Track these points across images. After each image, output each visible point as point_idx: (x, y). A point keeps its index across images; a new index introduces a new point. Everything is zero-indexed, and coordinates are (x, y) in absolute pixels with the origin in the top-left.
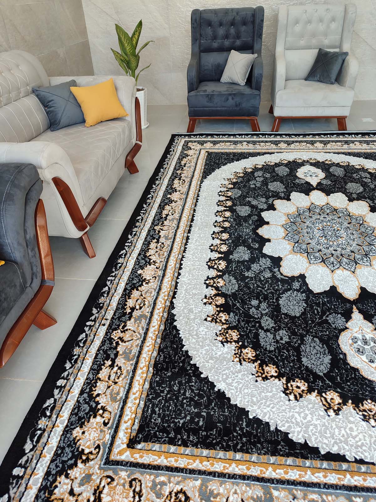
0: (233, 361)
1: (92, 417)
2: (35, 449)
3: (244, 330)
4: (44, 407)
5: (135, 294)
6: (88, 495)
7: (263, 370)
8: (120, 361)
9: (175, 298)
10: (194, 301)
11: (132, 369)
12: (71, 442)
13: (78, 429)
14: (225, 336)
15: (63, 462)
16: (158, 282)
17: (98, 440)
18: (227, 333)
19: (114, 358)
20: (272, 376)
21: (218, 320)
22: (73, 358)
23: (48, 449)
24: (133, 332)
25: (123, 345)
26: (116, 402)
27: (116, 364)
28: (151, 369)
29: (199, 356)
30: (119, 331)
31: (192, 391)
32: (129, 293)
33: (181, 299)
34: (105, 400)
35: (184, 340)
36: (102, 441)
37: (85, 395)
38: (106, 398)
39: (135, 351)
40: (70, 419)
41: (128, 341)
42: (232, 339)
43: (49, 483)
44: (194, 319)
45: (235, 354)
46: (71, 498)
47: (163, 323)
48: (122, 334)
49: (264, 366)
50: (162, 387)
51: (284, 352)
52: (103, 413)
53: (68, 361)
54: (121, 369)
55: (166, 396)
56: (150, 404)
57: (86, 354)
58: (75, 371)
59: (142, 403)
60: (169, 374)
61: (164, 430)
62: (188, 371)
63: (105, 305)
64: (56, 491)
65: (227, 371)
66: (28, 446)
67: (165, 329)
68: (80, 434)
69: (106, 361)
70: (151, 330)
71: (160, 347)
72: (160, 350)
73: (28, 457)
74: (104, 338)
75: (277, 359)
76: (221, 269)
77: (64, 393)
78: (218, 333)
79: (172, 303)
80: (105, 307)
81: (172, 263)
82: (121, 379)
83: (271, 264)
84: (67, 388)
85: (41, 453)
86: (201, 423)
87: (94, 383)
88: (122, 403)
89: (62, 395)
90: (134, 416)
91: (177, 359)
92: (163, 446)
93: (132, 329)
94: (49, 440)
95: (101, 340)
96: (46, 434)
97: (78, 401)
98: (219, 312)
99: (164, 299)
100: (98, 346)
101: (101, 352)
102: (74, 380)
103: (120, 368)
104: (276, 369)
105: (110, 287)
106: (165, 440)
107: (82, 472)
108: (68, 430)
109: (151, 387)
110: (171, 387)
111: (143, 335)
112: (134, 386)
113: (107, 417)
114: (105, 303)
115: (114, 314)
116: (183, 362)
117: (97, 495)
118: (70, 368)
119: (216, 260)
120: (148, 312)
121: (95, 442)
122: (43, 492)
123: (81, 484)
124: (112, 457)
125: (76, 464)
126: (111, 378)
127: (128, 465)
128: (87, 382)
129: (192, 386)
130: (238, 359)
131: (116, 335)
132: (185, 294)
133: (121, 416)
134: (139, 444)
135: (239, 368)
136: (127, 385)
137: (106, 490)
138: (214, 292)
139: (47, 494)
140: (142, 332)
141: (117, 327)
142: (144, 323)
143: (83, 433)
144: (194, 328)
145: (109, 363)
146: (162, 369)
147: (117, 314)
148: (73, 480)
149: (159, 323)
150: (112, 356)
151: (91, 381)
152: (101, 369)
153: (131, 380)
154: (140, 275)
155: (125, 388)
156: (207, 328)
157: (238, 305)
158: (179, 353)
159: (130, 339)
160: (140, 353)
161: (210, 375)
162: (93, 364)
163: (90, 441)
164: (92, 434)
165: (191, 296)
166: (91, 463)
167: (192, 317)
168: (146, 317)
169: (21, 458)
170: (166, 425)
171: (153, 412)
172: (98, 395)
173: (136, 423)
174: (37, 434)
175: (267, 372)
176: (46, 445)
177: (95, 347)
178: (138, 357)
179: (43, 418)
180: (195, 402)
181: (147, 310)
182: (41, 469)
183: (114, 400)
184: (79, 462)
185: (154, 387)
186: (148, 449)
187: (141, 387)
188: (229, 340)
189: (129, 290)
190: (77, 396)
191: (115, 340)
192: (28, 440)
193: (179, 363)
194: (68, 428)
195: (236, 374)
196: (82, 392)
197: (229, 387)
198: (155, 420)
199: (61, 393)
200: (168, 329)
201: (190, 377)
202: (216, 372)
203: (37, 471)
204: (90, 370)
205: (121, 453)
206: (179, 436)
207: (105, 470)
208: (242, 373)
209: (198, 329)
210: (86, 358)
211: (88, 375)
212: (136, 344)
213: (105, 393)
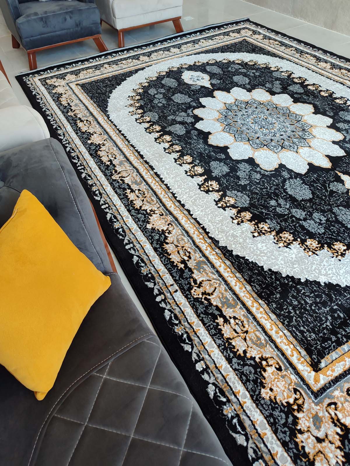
0: (310, 256)
1: (263, 372)
2: (249, 435)
3: (290, 229)
4: (212, 398)
5: (170, 248)
6: (332, 430)
7: (335, 249)
8: (228, 312)
9: (209, 233)
10: (227, 227)
11: (246, 312)
12: (271, 404)
13: (263, 390)
14: (282, 240)
15: (285, 425)
16: (178, 227)
17: (289, 385)
18: (281, 237)
19: (220, 313)
20: (345, 250)
21: (264, 232)
22: (183, 338)
23: (260, 427)
24: (209, 282)
25: (213, 298)
26: (266, 346)
27: (228, 317)
28: (260, 301)
29: (282, 267)
30: (195, 288)
31: (308, 296)
32: (162, 250)
33: (216, 231)
34: (255, 352)
35: (257, 262)
36: (293, 384)
37: (235, 360)
38: (254, 349)
39: (229, 295)
40: (247, 389)
41: (214, 291)
42: (289, 240)
43: (295, 451)
44: (245, 241)
45: (305, 250)
46: (324, 444)
47: (224, 258)
48: (201, 289)
49: (332, 246)
50: (286, 309)
51: (332, 229)
52: (267, 362)
53: (182, 345)
54: (237, 319)
55: (296, 313)
56: (292, 328)
57: (192, 327)
58: (200, 348)
59: (286, 332)
60: (278, 296)
61: (324, 340)
62: (288, 284)
63: (153, 273)
64: (307, 450)
65: (314, 267)
66: (241, 440)
67: (232, 263)
68: (270, 392)
69: (216, 321)
70: (221, 270)
71: (245, 280)
72: (249, 282)
73: (251, 447)
74: (189, 302)
75: (334, 236)
76: (217, 189)
77: (214, 372)
78: (275, 241)
79: (211, 238)
80: (156, 275)
81: (169, 204)
82: (247, 326)
83: (250, 166)
84: (212, 366)
85: (259, 435)
86: (342, 315)
87: (228, 345)
88: (271, 344)
89: (214, 376)
90: (292, 346)
91: (270, 280)
92: (337, 350)
93: (204, 279)
94: (252, 418)
95: (189, 306)
96: (243, 417)
97: (235, 370)
98: (256, 224)
99: (200, 239)
100: (193, 312)
101: (202, 315)
102: (210, 356)
103: (235, 318)
104: (342, 244)
105: (138, 254)
106: (334, 346)
107: (308, 419)
108: (257, 399)
109: (278, 316)
110: (291, 304)
111: (221, 279)
112: (264, 324)
113: (274, 363)
114: (152, 272)
115: (173, 277)
116: (277, 279)
117: (338, 424)
118: (192, 348)
119: (205, 182)
120: (201, 257)
121: (289, 389)
122: (299, 461)
123: (318, 428)
124: (315, 389)
125: (296, 418)
126: (238, 332)
127: (332, 384)
128: (222, 349)
129: (304, 293)
130: (310, 253)
131: (196, 292)
132: (213, 225)
133: (283, 354)
134: (321, 363)
135: (319, 259)
136: (258, 327)
137: (340, 416)
138: (234, 211)
139: (304, 459)
140: (216, 276)
141: (189, 286)
142: (208, 268)
143: (271, 390)
144: (253, 248)
145: (220, 320)
146: (269, 296)
147: (175, 275)
148: (308, 431)
149: (221, 261)
150: (217, 313)
151: (224, 345)
152: (221, 330)
153: (255, 321)
154: (153, 229)
155: (258, 331)
156: (263, 242)
157: (263, 211)
158: (266, 275)
159: (213, 289)
160: (235, 294)
161: (307, 277)
162: (208, 330)
163: (284, 391)
164: (280, 386)
165: (220, 224)
166: (306, 406)
167: (241, 240)
168: (203, 262)
169: (247, 453)
170: (321, 334)
171: (302, 332)
172: (245, 352)
173: (300, 350)
174: (235, 424)
175: (339, 250)
176: (254, 425)
177: (192, 315)
178: (239, 298)
179: (225, 407)
180: (320, 303)
181: (197, 256)
182: (274, 446)
183: (261, 346)
184: (296, 413)
185: (280, 314)
186: (330, 361)
187: (270, 321)
188: (289, 242)
189: (159, 248)
190: (229, 366)
191: (202, 298)
192: (234, 435)
193: (276, 283)
194: (255, 397)
195: (322, 264)
196: (229, 360)
197: (328, 276)
198: (310, 337)
199: (211, 374)
200: (234, 261)
201: (295, 287)
202: (308, 272)
203: (273, 451)
204: (213, 338)
205: (316, 380)
206: (339, 336)
207: (321, 402)
208: (325, 260)
209: (257, 248)
210: (195, 330)
211: (215, 343)
212: (224, 289)
213: (248, 346)
